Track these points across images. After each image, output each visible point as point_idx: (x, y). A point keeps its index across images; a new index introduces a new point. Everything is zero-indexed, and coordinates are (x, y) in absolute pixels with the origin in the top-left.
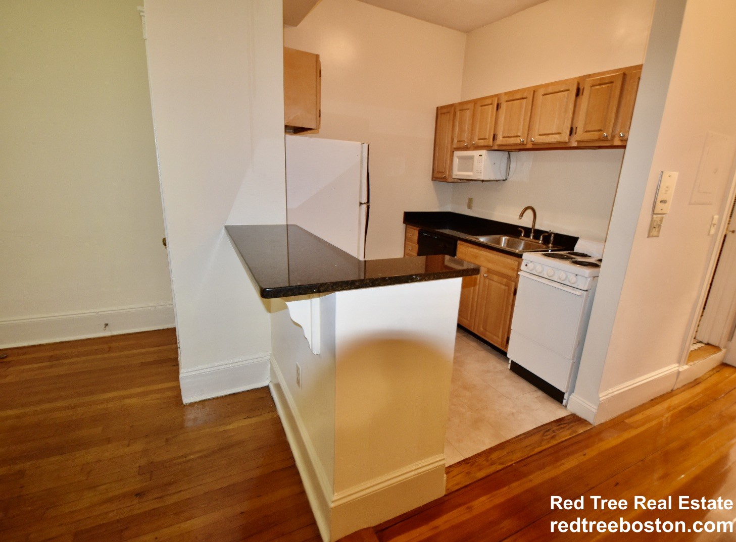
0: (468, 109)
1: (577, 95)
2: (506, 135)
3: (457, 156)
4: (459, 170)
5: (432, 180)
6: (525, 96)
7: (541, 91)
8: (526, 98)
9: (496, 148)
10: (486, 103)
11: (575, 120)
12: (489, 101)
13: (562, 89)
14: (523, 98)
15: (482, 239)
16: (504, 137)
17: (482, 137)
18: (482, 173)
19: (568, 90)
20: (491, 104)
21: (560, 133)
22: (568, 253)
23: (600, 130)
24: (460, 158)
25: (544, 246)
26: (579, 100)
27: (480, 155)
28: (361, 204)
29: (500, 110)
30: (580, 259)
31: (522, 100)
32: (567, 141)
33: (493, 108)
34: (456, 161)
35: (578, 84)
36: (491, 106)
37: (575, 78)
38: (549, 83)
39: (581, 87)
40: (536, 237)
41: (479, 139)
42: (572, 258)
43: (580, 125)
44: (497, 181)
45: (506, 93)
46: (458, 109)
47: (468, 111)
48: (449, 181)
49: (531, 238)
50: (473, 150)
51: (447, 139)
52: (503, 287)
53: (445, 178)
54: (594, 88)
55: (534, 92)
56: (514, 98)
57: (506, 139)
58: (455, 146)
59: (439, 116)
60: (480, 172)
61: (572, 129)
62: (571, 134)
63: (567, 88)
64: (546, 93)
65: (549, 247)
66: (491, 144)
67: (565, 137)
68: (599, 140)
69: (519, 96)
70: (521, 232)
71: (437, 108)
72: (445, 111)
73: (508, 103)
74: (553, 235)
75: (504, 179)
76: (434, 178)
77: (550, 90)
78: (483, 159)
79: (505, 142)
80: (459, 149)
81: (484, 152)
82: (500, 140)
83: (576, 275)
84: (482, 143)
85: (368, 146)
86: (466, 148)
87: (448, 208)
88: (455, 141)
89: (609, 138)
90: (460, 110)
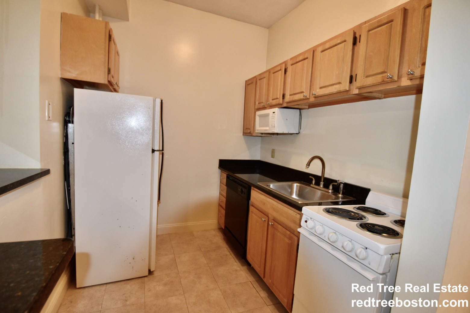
0: (264, 78)
1: (355, 43)
2: (292, 93)
3: (258, 115)
4: (260, 127)
5: (243, 135)
6: (306, 57)
7: (320, 49)
8: (307, 58)
9: (285, 105)
10: (277, 70)
11: (354, 68)
12: (279, 68)
13: (339, 42)
14: (305, 59)
15: (272, 186)
16: (290, 95)
17: (275, 97)
18: (276, 127)
19: (345, 41)
20: (280, 70)
21: (340, 83)
22: (358, 208)
23: (384, 72)
24: (261, 116)
25: (334, 196)
26: (356, 48)
27: (273, 113)
28: (153, 151)
29: (287, 73)
30: (371, 219)
31: (304, 61)
32: (348, 89)
33: (282, 73)
34: (257, 118)
35: (355, 33)
36: (280, 72)
37: (351, 29)
38: (327, 41)
39: (358, 36)
40: (326, 186)
41: (273, 100)
42: (361, 218)
43: (359, 72)
44: (291, 134)
45: (291, 59)
46: (258, 78)
47: (265, 79)
48: (254, 135)
49: (322, 186)
50: (269, 109)
51: (252, 103)
52: (287, 240)
53: (250, 133)
54: (371, 32)
55: (314, 51)
56: (297, 61)
57: (292, 96)
58: (256, 107)
59: (247, 86)
60: (274, 126)
61: (351, 77)
62: (351, 82)
63: (343, 40)
64: (323, 49)
65: (338, 198)
66: (281, 102)
67: (345, 85)
68: (383, 83)
69: (301, 58)
70: (312, 180)
71: (246, 81)
72: (250, 82)
73: (293, 66)
74: (342, 186)
75: (298, 132)
76: (245, 134)
77: (328, 45)
78: (276, 115)
79: (291, 99)
80: (259, 109)
81: (276, 110)
82: (288, 98)
83: (366, 248)
84: (274, 102)
85: (162, 101)
86: (264, 108)
87: (258, 158)
88: (257, 103)
89: (396, 78)
90: (259, 80)
